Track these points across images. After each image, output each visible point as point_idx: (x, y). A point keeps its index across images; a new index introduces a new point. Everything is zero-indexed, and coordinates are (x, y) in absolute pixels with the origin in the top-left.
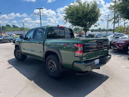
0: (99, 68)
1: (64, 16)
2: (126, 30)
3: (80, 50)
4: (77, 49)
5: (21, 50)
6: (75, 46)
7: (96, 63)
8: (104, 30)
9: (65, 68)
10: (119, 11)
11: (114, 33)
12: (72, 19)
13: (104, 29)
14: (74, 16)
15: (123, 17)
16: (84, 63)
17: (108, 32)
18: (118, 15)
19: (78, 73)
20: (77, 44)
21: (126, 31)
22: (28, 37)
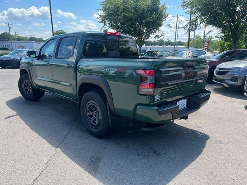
0: (186, 118)
1: (101, 15)
2: (206, 44)
3: (148, 81)
4: (142, 79)
5: (32, 80)
6: (139, 75)
7: (180, 108)
8: (169, 43)
9: (119, 117)
10: (199, 11)
11: (188, 48)
12: (116, 21)
13: (168, 40)
14: (119, 15)
15: (204, 21)
16: (156, 108)
17: (178, 47)
18: (196, 17)
19: (145, 127)
20: (144, 69)
21: (207, 46)
22: (45, 55)
